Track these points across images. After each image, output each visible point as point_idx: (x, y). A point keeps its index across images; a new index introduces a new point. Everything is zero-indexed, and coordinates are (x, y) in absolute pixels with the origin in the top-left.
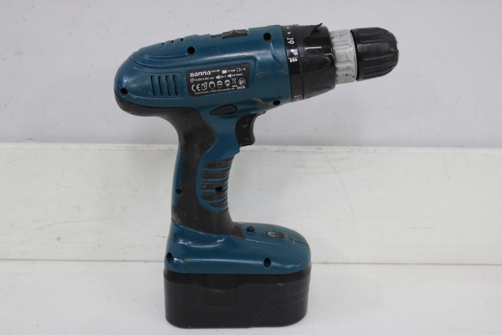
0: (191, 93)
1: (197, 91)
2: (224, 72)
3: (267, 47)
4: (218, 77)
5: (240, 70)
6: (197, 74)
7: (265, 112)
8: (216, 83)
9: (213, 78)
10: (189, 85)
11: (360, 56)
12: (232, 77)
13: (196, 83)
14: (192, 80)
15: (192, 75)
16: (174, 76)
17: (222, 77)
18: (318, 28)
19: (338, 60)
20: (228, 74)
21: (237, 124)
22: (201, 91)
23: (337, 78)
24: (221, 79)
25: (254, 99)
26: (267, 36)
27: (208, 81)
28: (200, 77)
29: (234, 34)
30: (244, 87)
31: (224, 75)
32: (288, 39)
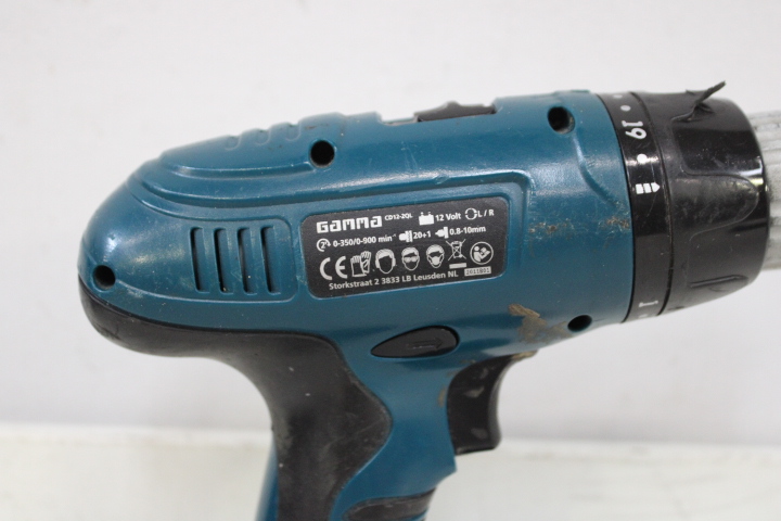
0: (318, 286)
1: (337, 280)
2: (426, 220)
4: (406, 237)
5: (477, 214)
6: (338, 226)
7: (533, 353)
8: (398, 256)
9: (388, 239)
10: (313, 259)
12: (452, 238)
13: (333, 253)
14: (322, 245)
15: (321, 227)
16: (263, 231)
17: (419, 235)
18: (706, 101)
20: (437, 226)
21: (453, 385)
22: (350, 280)
24: (415, 243)
25: (517, 310)
26: (559, 117)
27: (374, 248)
28: (349, 234)
30: (488, 270)
31: (424, 229)
32: (625, 124)
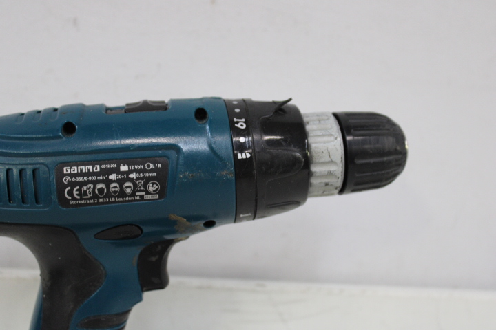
0: (64, 202)
1: (74, 199)
2: (124, 168)
3: (200, 132)
4: (112, 177)
5: (152, 166)
6: (75, 170)
7: (188, 237)
8: (108, 187)
9: (104, 178)
10: (61, 187)
11: (350, 156)
12: (138, 179)
13: (72, 185)
14: (66, 179)
15: (66, 170)
16: (34, 171)
17: (120, 176)
18: (283, 107)
19: (316, 159)
20: (130, 172)
21: (141, 254)
22: (81, 199)
23: (311, 189)
24: (117, 181)
25: (173, 217)
26: (201, 113)
27: (95, 183)
28: (81, 174)
29: (145, 107)
30: (157, 196)
31: (123, 173)
32: (235, 120)
